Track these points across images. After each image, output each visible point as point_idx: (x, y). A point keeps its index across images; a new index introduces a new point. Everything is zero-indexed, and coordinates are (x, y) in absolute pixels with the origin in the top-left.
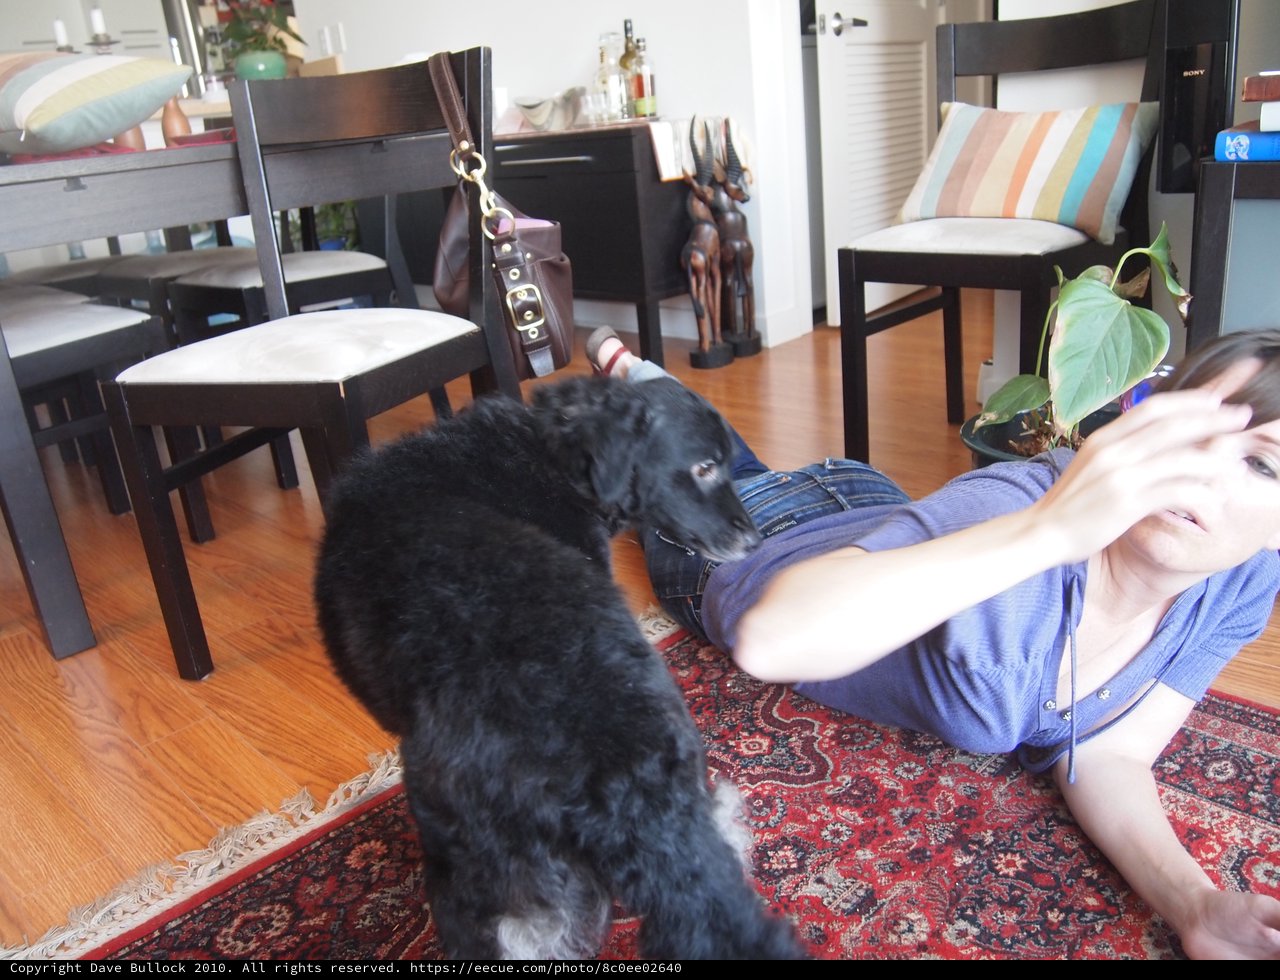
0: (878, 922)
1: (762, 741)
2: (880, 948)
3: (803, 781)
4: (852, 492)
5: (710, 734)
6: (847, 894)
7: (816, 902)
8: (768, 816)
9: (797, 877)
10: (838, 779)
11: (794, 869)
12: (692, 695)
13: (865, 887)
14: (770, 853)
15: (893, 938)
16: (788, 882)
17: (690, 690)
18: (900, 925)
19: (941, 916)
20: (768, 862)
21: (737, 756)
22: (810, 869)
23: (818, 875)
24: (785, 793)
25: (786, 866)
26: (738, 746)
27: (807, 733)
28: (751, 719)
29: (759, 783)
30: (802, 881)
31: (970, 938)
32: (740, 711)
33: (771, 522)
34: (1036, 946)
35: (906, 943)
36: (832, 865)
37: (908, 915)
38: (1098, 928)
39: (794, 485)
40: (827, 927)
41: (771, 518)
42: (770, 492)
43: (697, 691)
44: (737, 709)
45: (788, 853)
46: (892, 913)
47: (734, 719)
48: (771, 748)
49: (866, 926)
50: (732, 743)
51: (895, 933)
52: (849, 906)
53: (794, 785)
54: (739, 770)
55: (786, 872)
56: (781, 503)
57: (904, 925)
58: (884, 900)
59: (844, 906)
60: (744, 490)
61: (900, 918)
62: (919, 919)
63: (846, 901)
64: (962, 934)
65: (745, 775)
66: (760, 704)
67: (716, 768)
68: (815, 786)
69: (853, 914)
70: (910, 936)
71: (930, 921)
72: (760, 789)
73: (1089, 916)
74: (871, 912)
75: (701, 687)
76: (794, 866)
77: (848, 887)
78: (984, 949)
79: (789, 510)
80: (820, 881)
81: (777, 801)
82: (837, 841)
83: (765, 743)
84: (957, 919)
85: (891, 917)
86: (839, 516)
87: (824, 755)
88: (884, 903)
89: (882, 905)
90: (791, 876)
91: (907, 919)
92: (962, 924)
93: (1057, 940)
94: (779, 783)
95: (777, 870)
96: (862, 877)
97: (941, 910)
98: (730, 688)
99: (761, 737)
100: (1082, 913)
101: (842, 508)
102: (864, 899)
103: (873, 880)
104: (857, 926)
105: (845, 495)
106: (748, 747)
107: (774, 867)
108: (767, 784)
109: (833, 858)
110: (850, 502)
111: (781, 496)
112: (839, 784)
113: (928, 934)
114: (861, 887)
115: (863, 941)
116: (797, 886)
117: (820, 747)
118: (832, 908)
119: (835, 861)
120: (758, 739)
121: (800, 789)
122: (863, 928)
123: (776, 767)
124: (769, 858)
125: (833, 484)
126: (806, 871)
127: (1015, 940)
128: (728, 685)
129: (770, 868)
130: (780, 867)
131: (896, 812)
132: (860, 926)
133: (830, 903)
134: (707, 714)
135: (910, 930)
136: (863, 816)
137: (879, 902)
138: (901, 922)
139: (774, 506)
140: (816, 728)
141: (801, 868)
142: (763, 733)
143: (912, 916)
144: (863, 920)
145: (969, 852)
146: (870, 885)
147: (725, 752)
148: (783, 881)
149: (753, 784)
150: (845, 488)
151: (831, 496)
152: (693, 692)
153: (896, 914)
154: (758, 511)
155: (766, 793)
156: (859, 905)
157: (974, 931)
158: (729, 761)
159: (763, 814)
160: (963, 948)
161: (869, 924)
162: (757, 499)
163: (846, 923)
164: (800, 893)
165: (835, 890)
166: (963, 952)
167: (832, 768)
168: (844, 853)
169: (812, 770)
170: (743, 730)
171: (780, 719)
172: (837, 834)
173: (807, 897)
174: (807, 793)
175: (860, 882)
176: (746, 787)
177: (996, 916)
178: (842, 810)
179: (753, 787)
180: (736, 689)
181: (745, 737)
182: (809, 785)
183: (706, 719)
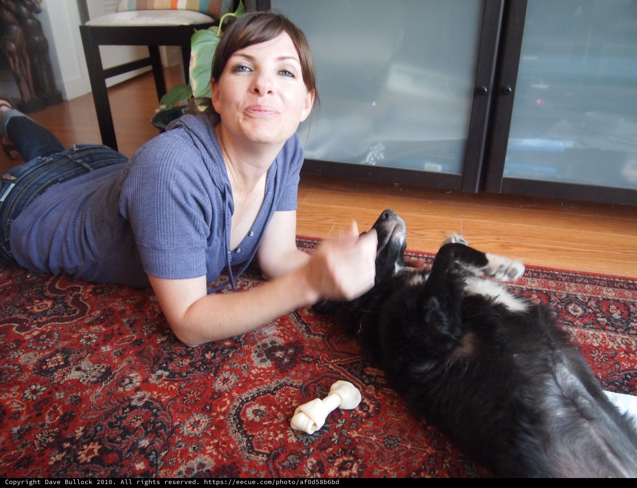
0: (112, 383)
1: (48, 303)
2: (113, 397)
3: (72, 319)
4: (93, 161)
5: (15, 306)
6: (94, 374)
7: (76, 382)
8: (48, 342)
9: (64, 370)
10: (93, 314)
11: (62, 365)
12: (4, 286)
13: (105, 367)
14: (47, 360)
15: (121, 389)
16: (58, 374)
17: (3, 283)
18: (125, 381)
19: (148, 371)
20: (46, 365)
21: (31, 314)
22: (72, 364)
23: (77, 366)
24: (60, 328)
25: (57, 364)
26: (32, 308)
27: (76, 293)
28: (42, 293)
29: (44, 326)
30: (68, 371)
31: (164, 378)
32: (35, 289)
33: (43, 186)
34: (199, 372)
35: (129, 390)
36: (86, 358)
37: (130, 375)
38: (230, 356)
39: (54, 162)
40: (82, 394)
41: (44, 183)
42: (40, 169)
43: (8, 283)
44: (33, 289)
45: (59, 357)
46: (121, 376)
47: (30, 294)
48: (53, 305)
49: (105, 387)
50: (28, 308)
51: (121, 386)
52: (95, 379)
53: (66, 323)
54: (32, 321)
55: (57, 368)
56: (48, 174)
57: (127, 381)
58: (116, 371)
59: (92, 380)
60: (23, 171)
61: (125, 378)
62: (136, 376)
63: (93, 377)
64: (160, 377)
65: (36, 323)
66: (48, 283)
67: (17, 323)
68: (79, 320)
69: (97, 383)
70: (131, 386)
71: (142, 375)
72: (45, 329)
73: (226, 351)
74: (108, 379)
75: (10, 281)
76: (62, 363)
77: (95, 369)
78: (171, 381)
79: (55, 177)
80: (78, 369)
81: (55, 333)
82: (89, 343)
83: (49, 304)
84: (157, 370)
85: (120, 378)
86: (88, 175)
87: (85, 303)
88: (116, 372)
89: (115, 374)
90: (60, 370)
91: (129, 377)
92: (160, 372)
93: (210, 367)
94: (57, 323)
95: (51, 368)
96: (104, 362)
97: (148, 368)
98: (29, 278)
99: (47, 301)
100: (222, 351)
101: (88, 171)
102: (104, 373)
103: (110, 362)
104: (100, 389)
105: (88, 163)
106: (38, 308)
107: (49, 366)
108: (49, 325)
109: (87, 354)
110: (92, 166)
111: (47, 170)
112: (94, 316)
113: (140, 382)
114: (103, 367)
115: (103, 395)
116: (64, 375)
117: (83, 299)
118: (85, 383)
119: (88, 356)
120: (45, 302)
121: (70, 323)
122: (103, 389)
123: (55, 315)
124: (46, 362)
125: (80, 158)
126: (69, 365)
127: (187, 373)
128: (28, 276)
129: (47, 368)
130: (53, 366)
131: (125, 321)
132: (101, 389)
133: (84, 380)
134: (13, 295)
135: (131, 382)
136: (105, 326)
137: (113, 373)
138: (126, 380)
139: (44, 176)
140: (81, 290)
141: (67, 363)
142: (48, 298)
143: (132, 375)
144: (104, 385)
145: (164, 335)
146: (109, 365)
147: (23, 314)
148: (56, 374)
149: (40, 327)
150: (87, 159)
151: (79, 165)
152: (5, 284)
153: (123, 377)
154: (34, 181)
155: (48, 330)
156: (101, 377)
157: (167, 373)
158: (26, 318)
159: (46, 342)
160: (159, 384)
161: (107, 386)
162: (31, 175)
163: (93, 389)
164: (66, 379)
165: (88, 372)
166: (160, 386)
167: (89, 309)
168: (94, 350)
169: (78, 312)
170: (36, 299)
171: (61, 289)
172: (89, 339)
173: (70, 380)
174: (74, 325)
175: (102, 365)
176: (36, 330)
177: (178, 363)
178: (93, 327)
179: (40, 329)
180: (33, 278)
181: (37, 303)
182: (75, 320)
183: (12, 298)
